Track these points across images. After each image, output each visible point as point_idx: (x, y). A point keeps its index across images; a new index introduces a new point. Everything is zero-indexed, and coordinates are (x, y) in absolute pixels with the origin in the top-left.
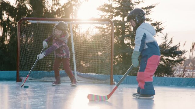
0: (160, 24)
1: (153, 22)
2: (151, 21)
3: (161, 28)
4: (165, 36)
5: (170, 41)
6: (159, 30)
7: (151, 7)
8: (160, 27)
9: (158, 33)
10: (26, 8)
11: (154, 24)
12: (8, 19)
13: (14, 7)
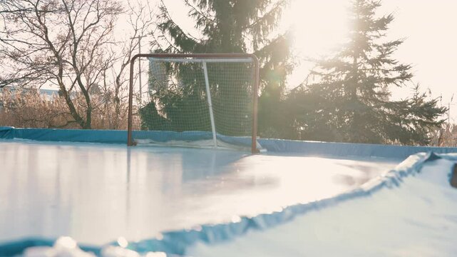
0: (408, 68)
1: (398, 65)
3: (410, 73)
4: (416, 86)
6: (405, 77)
9: (405, 81)
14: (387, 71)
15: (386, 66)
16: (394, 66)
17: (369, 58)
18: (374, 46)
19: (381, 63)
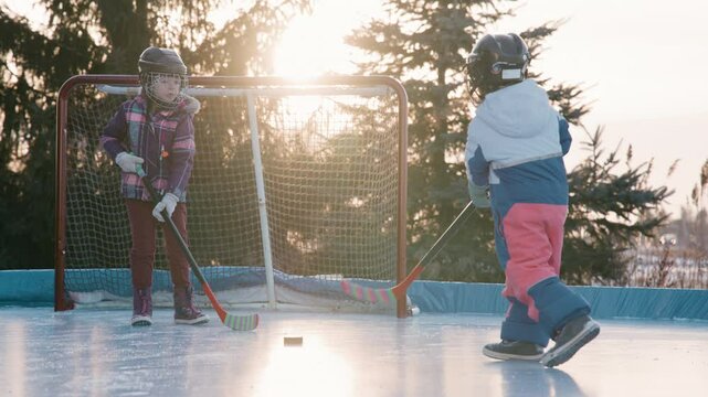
0: (573, 93)
3: (578, 107)
4: (593, 137)
5: (612, 156)
6: (570, 116)
7: (542, 32)
8: (575, 104)
13: (45, 38)
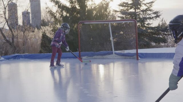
0: (158, 12)
1: (154, 12)
2: (153, 11)
4: (162, 19)
6: (158, 16)
7: (152, 2)
8: (159, 14)
9: (158, 18)
10: (76, 7)
11: (155, 13)
12: (66, 15)
13: (69, 8)
14: (150, 15)
15: (149, 12)
16: (152, 12)
17: (142, 10)
18: (143, 4)
19: (147, 11)
